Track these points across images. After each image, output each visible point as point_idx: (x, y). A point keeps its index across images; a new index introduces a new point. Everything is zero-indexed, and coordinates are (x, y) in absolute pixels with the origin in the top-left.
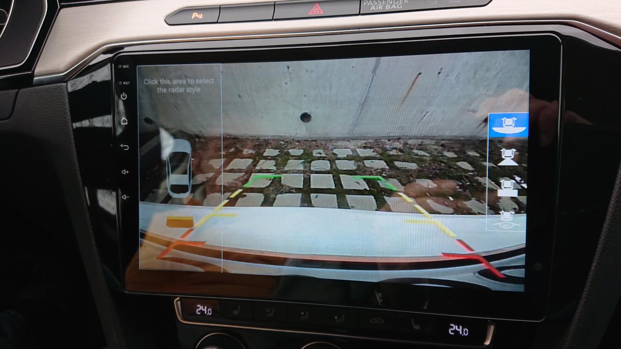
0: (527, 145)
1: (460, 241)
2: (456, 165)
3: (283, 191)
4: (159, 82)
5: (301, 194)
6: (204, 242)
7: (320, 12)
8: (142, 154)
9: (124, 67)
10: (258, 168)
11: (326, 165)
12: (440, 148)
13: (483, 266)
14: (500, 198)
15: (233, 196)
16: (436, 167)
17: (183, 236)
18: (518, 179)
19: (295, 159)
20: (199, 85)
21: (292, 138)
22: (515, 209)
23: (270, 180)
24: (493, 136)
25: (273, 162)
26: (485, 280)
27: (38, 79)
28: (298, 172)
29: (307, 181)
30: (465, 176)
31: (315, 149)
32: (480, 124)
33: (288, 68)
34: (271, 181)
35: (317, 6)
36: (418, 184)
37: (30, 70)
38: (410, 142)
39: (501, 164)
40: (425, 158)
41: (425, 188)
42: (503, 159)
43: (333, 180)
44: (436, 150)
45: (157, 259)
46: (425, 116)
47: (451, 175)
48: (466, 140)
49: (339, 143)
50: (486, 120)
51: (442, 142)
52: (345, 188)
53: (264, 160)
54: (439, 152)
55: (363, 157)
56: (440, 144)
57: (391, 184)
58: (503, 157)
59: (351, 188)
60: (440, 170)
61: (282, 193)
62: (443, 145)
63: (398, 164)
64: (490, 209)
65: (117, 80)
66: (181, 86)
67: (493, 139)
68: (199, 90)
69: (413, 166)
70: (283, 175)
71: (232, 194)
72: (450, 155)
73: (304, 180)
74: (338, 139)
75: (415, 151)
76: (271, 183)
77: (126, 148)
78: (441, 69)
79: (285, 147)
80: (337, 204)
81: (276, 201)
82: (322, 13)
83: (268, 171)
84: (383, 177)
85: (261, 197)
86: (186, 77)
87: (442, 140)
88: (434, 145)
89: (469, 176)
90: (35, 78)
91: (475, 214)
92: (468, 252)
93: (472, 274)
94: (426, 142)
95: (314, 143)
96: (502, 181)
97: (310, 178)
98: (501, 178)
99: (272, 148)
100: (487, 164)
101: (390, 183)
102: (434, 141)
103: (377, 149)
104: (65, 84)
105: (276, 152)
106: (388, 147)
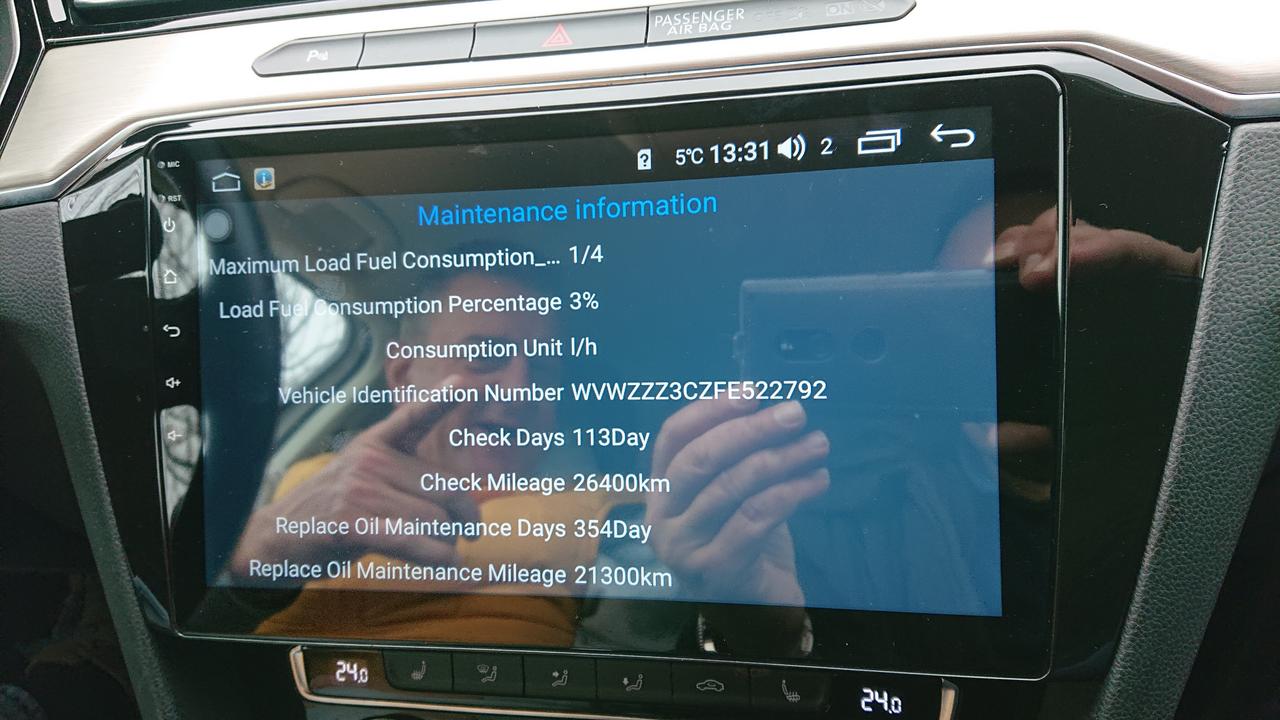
7: (566, 42)
9: (170, 165)
35: (560, 29)
65: (156, 191)
77: (175, 332)
82: (571, 43)
104: (56, 203)
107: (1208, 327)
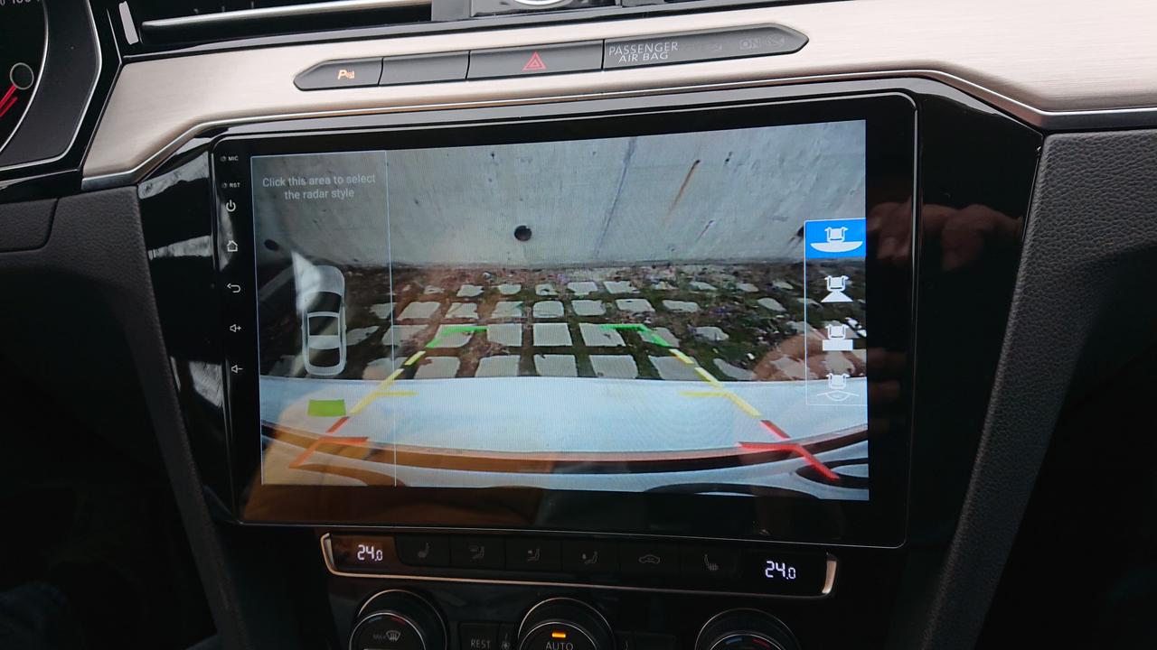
0: (864, 270)
1: (768, 423)
2: (758, 305)
3: (489, 353)
4: (287, 183)
5: (518, 357)
6: (367, 438)
7: (541, 66)
8: (263, 299)
9: (230, 159)
10: (448, 316)
11: (557, 309)
12: (733, 278)
13: (803, 461)
14: (826, 353)
15: (410, 362)
16: (726, 307)
17: (331, 430)
18: (853, 322)
19: (508, 301)
20: (352, 186)
21: (502, 267)
22: (849, 370)
23: (469, 334)
24: (813, 256)
25: (473, 306)
26: (806, 484)
27: (90, 181)
28: (514, 320)
29: (528, 335)
30: (772, 320)
31: (539, 284)
32: (793, 239)
33: (493, 155)
34: (470, 337)
35: (536, 58)
36: (700, 335)
37: (76, 166)
38: (687, 269)
39: (826, 300)
40: (708, 294)
41: (712, 342)
42: (830, 292)
43: (568, 333)
44: (726, 280)
45: (290, 467)
46: (707, 227)
47: (750, 320)
48: (771, 265)
49: (576, 273)
50: (801, 233)
51: (735, 268)
52: (587, 344)
53: (459, 304)
54: (730, 285)
55: (614, 295)
56: (732, 271)
57: (661, 337)
58: (829, 289)
59: (596, 345)
60: (733, 312)
61: (488, 355)
62: (736, 274)
63: (668, 304)
64: (811, 371)
65: (220, 179)
66: (324, 187)
67: (813, 263)
68: (351, 193)
69: (692, 307)
70: (489, 326)
71: (407, 360)
72: (747, 287)
73: (523, 334)
74: (575, 267)
75: (695, 284)
76: (471, 340)
77: (237, 289)
78: (730, 154)
79: (492, 281)
80: (575, 370)
81: (479, 368)
82: (544, 67)
83: (465, 321)
84: (646, 325)
85: (455, 363)
86: (330, 173)
87: (735, 265)
88: (722, 273)
89: (779, 321)
90: (84, 180)
91: (789, 380)
92: (780, 440)
93: (788, 474)
94: (710, 268)
95: (537, 273)
96: (829, 326)
97: (532, 331)
98: (826, 322)
99: (472, 284)
100: (805, 301)
101: (659, 334)
102: (724, 267)
103: (636, 281)
104: (135, 188)
105: (477, 290)
106: (652, 278)
107: (1025, 286)
